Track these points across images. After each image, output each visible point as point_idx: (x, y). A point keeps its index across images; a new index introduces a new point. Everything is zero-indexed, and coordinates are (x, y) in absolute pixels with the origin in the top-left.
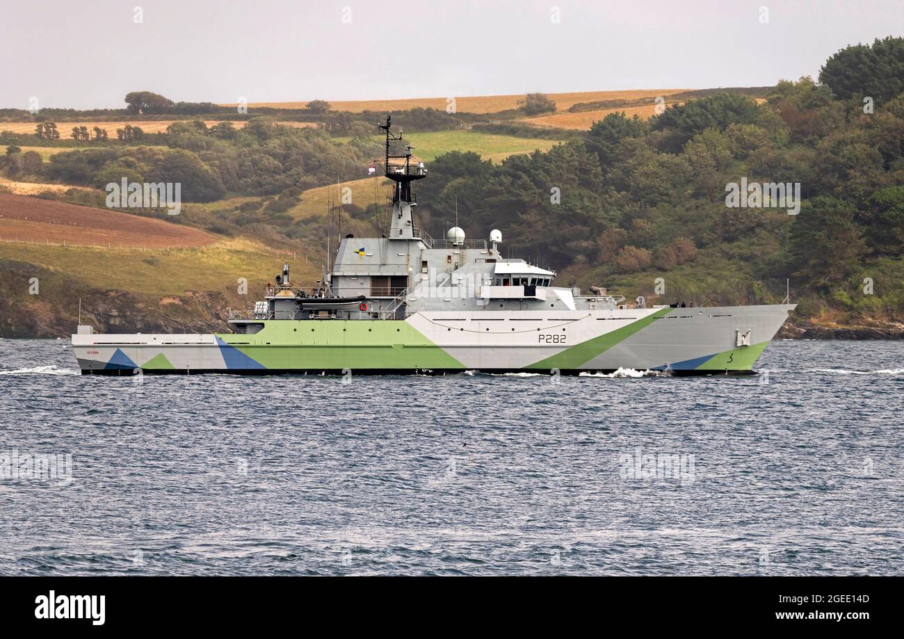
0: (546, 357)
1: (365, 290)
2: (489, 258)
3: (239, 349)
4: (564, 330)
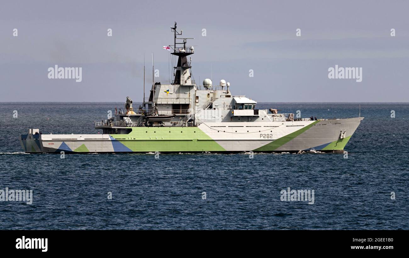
0: (263, 145)
2: (227, 95)
3: (120, 142)
4: (271, 131)
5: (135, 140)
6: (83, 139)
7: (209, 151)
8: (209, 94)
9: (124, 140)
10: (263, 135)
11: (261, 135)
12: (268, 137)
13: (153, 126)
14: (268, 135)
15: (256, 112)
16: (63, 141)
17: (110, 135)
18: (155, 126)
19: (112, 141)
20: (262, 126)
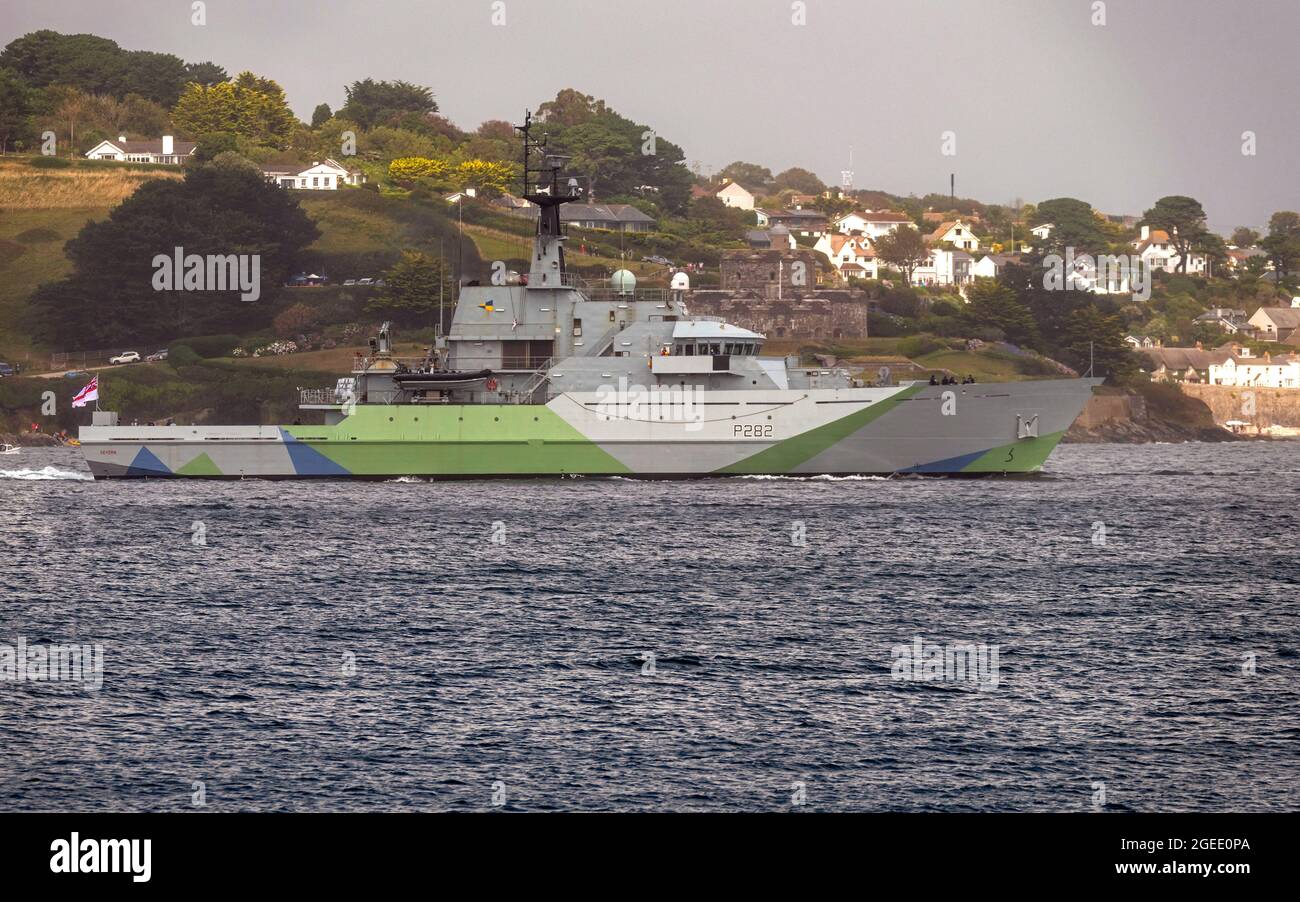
0: (743, 456)
1: (494, 362)
2: (669, 314)
3: (313, 447)
4: (770, 418)
5: (354, 442)
6: (202, 439)
7: (582, 474)
8: (612, 313)
9: (323, 442)
10: (744, 429)
11: (738, 428)
12: (758, 433)
13: (410, 404)
14: (758, 428)
15: (721, 362)
16: (144, 446)
17: (280, 430)
18: (416, 404)
19: (286, 443)
20: (743, 402)
